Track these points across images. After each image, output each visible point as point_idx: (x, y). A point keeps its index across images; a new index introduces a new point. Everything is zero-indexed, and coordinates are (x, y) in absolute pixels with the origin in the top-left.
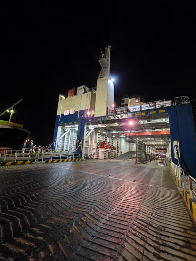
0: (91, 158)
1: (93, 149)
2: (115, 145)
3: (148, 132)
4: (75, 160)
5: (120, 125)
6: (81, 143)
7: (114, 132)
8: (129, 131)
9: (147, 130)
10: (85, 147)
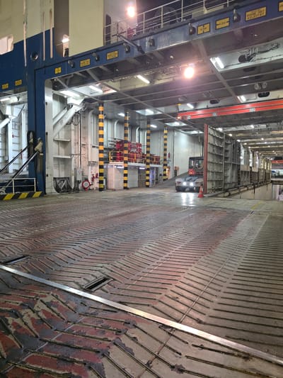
0: (85, 189)
1: (92, 164)
2: (157, 150)
3: (247, 102)
4: (16, 197)
5: (158, 82)
6: (39, 147)
7: (149, 112)
8: (190, 106)
9: (243, 99)
10: (54, 158)
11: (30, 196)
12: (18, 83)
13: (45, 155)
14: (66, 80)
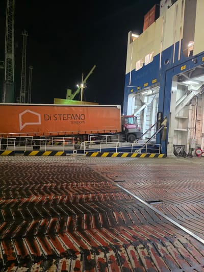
0: (197, 155)
10: (175, 131)
11: (156, 156)
12: (154, 81)
13: (168, 128)
14: (189, 74)
